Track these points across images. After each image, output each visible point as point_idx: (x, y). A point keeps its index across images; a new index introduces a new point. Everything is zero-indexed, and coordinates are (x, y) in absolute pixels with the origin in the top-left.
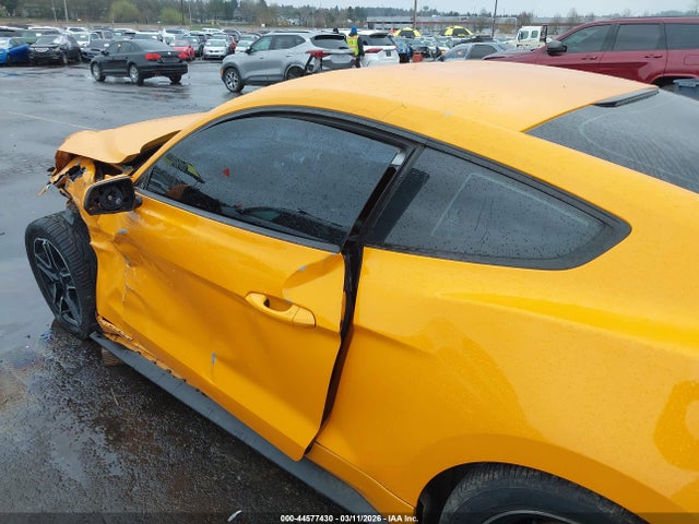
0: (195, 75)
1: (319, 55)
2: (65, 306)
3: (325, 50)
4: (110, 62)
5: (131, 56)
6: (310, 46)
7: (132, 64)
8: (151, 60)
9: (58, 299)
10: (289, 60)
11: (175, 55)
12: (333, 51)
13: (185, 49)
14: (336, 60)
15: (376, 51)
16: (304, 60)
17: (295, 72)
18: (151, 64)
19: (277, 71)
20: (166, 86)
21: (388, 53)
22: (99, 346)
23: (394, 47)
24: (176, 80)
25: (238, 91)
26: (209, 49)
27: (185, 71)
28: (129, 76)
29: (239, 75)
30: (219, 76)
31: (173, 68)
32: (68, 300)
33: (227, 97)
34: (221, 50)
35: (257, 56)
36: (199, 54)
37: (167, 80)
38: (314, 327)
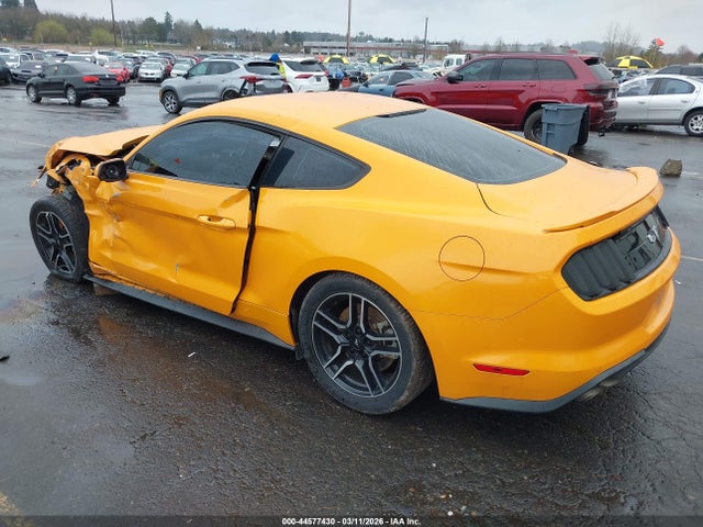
0: (132, 97)
1: (252, 80)
2: (61, 262)
3: (258, 76)
4: (46, 83)
5: (69, 78)
6: (243, 72)
7: (69, 86)
8: (88, 82)
9: (54, 258)
10: (224, 85)
11: (112, 78)
12: (265, 77)
13: (120, 71)
14: (269, 85)
15: (307, 77)
16: (238, 84)
17: (230, 94)
18: (89, 86)
19: (214, 95)
20: (105, 108)
21: (318, 79)
22: (92, 283)
23: (323, 73)
24: (113, 102)
25: (177, 113)
26: (144, 71)
27: (124, 94)
28: (66, 97)
29: (177, 98)
30: (157, 98)
31: (111, 91)
32: (64, 256)
33: (166, 118)
34: (157, 73)
35: (194, 81)
36: (134, 76)
37: (104, 102)
38: (235, 228)
